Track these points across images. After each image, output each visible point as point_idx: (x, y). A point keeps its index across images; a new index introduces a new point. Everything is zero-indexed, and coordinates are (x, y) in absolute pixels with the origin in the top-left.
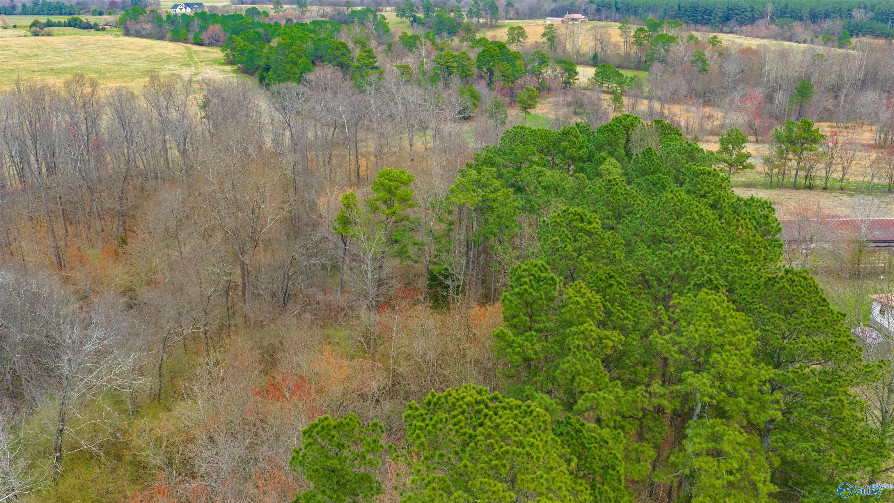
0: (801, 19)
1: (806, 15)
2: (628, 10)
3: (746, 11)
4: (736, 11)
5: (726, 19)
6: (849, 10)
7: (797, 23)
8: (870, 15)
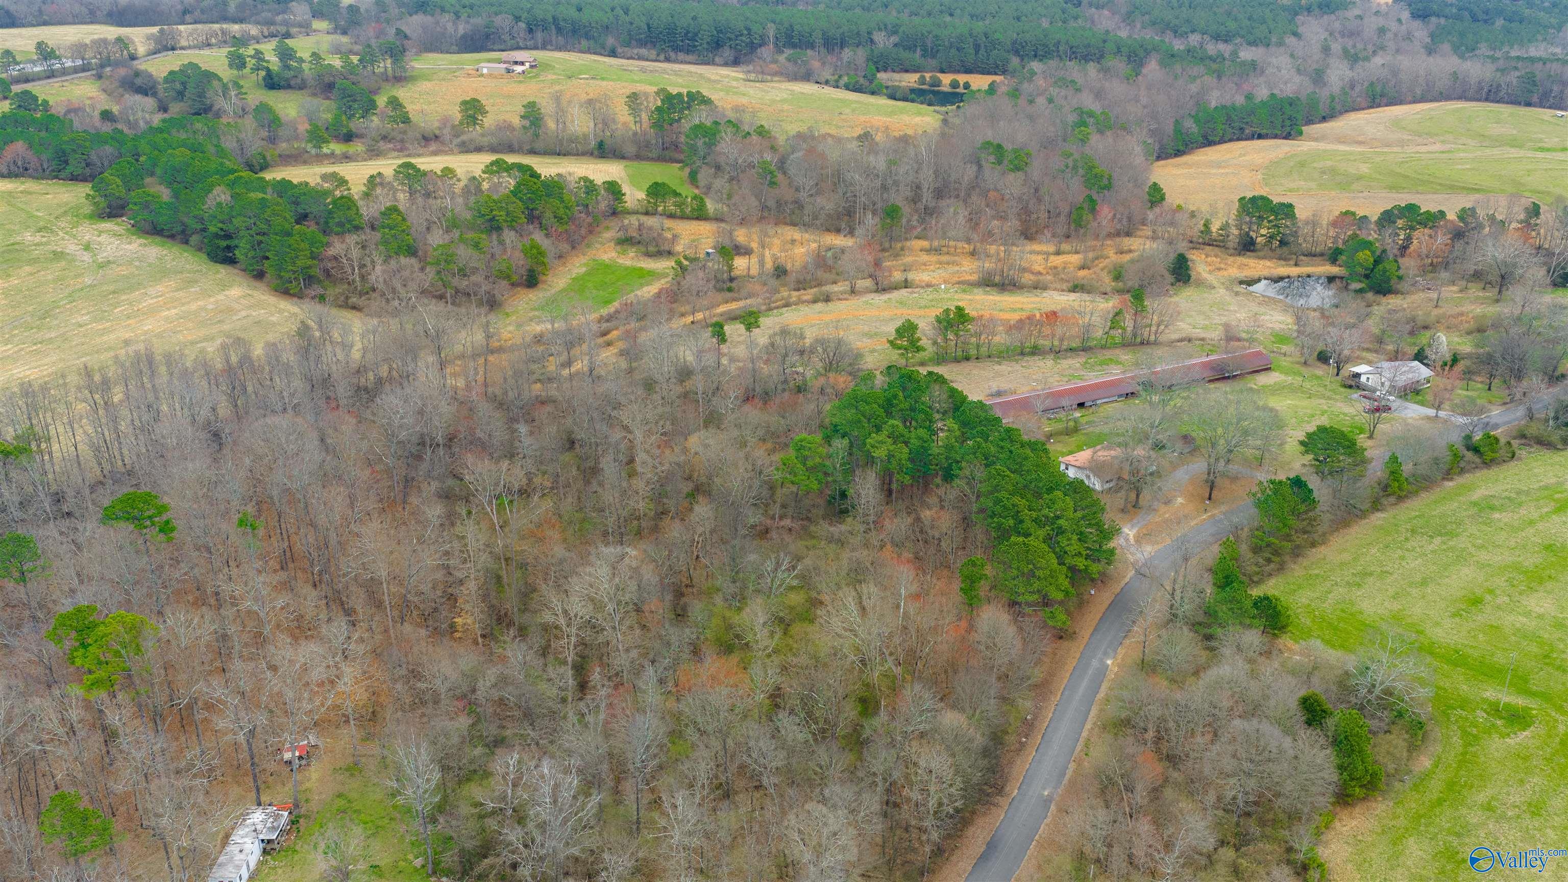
0: (812, 46)
1: (819, 41)
2: (574, 31)
3: (742, 35)
4: (729, 35)
5: (717, 45)
6: (869, 33)
7: (809, 52)
8: (894, 39)
